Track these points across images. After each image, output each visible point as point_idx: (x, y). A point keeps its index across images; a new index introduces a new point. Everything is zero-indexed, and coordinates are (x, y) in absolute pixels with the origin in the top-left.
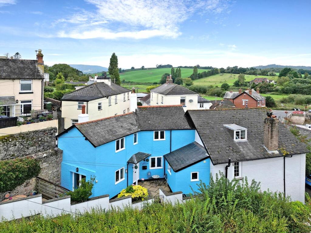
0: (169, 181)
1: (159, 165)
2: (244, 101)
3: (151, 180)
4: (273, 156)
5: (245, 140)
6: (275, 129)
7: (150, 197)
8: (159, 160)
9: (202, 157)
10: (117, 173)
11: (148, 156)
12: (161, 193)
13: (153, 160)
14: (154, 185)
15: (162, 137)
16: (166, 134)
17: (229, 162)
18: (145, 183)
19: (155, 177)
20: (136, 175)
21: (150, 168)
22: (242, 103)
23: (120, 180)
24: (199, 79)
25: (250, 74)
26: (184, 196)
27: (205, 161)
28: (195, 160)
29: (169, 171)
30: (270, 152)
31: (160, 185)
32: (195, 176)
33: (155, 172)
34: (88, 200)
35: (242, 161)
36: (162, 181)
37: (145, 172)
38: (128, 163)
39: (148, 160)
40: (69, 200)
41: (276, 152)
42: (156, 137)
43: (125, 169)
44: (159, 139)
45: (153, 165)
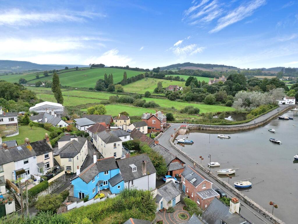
0: (110, 189)
1: (107, 184)
2: (153, 121)
3: (104, 190)
4: (145, 176)
5: (136, 171)
6: (145, 166)
7: (105, 197)
8: (107, 182)
9: (121, 180)
10: (93, 190)
11: (103, 181)
12: (108, 195)
13: (104, 182)
14: (105, 191)
15: (107, 173)
16: (109, 172)
17: (130, 181)
18: (102, 191)
19: (105, 189)
20: (99, 189)
21: (104, 185)
22: (152, 123)
23: (94, 192)
24: (128, 84)
25: (167, 79)
26: (116, 194)
27: (122, 182)
28: (119, 182)
29: (110, 186)
30: (143, 175)
31: (107, 191)
32: (119, 187)
33: (105, 186)
34: (88, 201)
35: (134, 179)
36: (108, 189)
37: (102, 187)
38: (96, 185)
39: (102, 183)
40: (83, 201)
41: (146, 174)
42: (105, 173)
43: (95, 188)
44: (106, 174)
45: (104, 184)
